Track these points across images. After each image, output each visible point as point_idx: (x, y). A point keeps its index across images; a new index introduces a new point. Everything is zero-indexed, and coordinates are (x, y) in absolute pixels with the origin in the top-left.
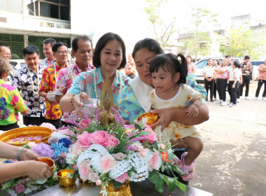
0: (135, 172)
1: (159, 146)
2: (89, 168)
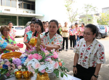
0: (48, 69)
1: (58, 60)
2: (31, 67)
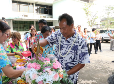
0: (45, 81)
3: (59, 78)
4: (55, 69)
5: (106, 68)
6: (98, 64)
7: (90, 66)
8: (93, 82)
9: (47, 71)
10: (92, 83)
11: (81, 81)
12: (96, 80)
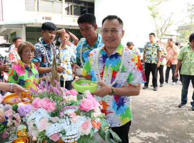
0: (64, 134)
2: (32, 126)
3: (93, 129)
4: (85, 112)
5: (184, 112)
6: (171, 104)
7: (156, 107)
8: (161, 135)
9: (68, 115)
10: (158, 137)
11: (139, 134)
12: (167, 132)
